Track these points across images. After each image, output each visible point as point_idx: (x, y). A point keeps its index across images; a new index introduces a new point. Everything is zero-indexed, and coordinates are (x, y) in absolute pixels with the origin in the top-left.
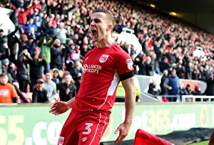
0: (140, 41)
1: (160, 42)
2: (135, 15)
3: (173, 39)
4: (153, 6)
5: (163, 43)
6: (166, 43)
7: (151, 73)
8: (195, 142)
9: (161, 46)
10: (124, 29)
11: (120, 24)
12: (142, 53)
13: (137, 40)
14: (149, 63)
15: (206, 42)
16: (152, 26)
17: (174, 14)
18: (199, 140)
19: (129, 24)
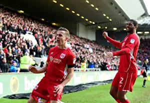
0: (36, 39)
1: (47, 39)
2: (33, 24)
3: (54, 38)
4: (43, 20)
5: (48, 40)
6: (50, 40)
7: (41, 56)
8: (66, 93)
9: (47, 41)
10: (27, 32)
11: (25, 29)
12: (37, 45)
13: (34, 38)
14: (40, 51)
15: (72, 39)
16: (43, 31)
17: (54, 24)
18: (67, 92)
19: (30, 29)
